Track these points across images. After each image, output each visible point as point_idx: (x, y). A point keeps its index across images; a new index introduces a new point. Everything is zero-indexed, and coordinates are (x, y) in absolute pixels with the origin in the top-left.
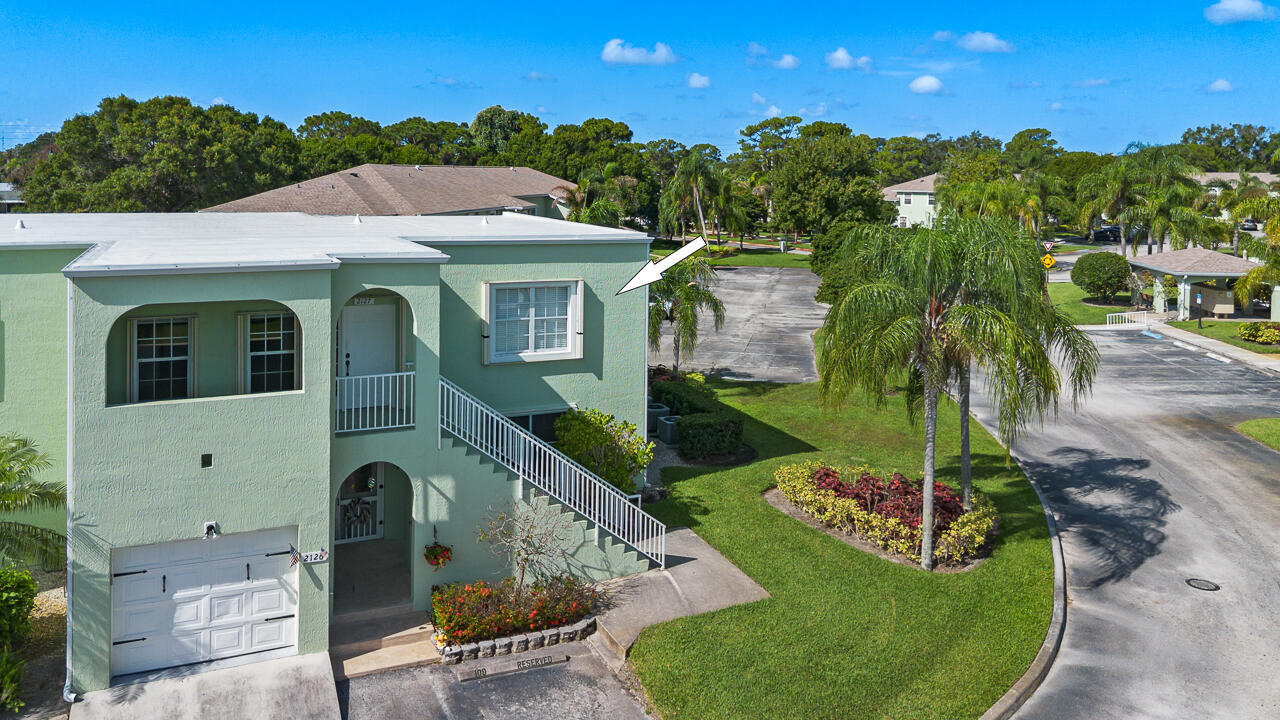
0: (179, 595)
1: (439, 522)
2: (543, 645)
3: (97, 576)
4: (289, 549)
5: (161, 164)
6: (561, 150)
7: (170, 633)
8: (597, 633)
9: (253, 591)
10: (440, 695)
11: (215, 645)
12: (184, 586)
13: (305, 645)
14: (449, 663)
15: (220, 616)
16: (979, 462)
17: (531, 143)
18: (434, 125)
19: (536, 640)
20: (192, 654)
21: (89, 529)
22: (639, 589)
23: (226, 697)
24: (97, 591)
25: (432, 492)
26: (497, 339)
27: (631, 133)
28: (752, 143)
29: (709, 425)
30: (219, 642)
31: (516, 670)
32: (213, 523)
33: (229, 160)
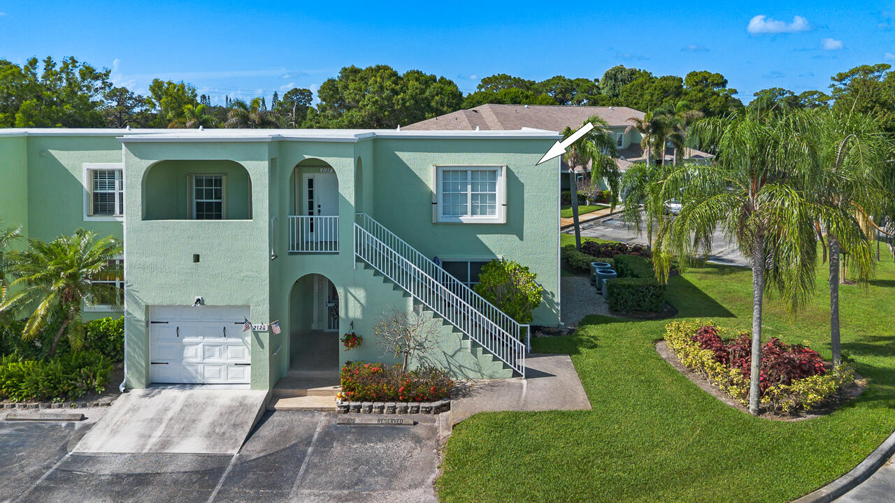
0: (186, 340)
1: (356, 319)
2: (406, 412)
3: (139, 321)
4: (244, 321)
5: (368, 107)
6: (658, 95)
7: (181, 362)
8: (449, 412)
9: (228, 345)
10: (318, 430)
11: (207, 375)
12: (190, 335)
13: (255, 383)
14: (339, 412)
15: (209, 357)
16: (892, 344)
17: (637, 90)
18: (571, 81)
19: (400, 407)
20: (194, 378)
21: (136, 293)
22: (496, 388)
23: (198, 405)
24: (138, 329)
25: (351, 298)
26: (444, 206)
27: (726, 81)
28: (843, 87)
29: (630, 286)
30: (209, 373)
31: (378, 424)
32: (200, 297)
33: (408, 104)
